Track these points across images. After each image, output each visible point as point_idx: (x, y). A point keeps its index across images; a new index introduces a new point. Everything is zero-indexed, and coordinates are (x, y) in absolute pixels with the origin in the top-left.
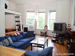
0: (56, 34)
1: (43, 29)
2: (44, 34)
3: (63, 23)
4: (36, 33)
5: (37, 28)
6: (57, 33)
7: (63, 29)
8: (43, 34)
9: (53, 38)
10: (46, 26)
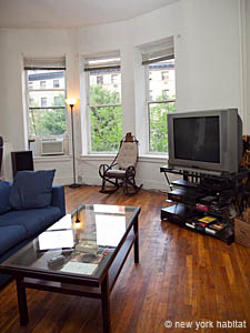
0: (186, 178)
1: (114, 153)
2: (119, 181)
3: (224, 112)
4: (80, 178)
5: (84, 153)
6: (190, 170)
7: (225, 149)
8: (116, 184)
9: (171, 204)
10: (129, 138)
